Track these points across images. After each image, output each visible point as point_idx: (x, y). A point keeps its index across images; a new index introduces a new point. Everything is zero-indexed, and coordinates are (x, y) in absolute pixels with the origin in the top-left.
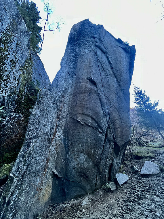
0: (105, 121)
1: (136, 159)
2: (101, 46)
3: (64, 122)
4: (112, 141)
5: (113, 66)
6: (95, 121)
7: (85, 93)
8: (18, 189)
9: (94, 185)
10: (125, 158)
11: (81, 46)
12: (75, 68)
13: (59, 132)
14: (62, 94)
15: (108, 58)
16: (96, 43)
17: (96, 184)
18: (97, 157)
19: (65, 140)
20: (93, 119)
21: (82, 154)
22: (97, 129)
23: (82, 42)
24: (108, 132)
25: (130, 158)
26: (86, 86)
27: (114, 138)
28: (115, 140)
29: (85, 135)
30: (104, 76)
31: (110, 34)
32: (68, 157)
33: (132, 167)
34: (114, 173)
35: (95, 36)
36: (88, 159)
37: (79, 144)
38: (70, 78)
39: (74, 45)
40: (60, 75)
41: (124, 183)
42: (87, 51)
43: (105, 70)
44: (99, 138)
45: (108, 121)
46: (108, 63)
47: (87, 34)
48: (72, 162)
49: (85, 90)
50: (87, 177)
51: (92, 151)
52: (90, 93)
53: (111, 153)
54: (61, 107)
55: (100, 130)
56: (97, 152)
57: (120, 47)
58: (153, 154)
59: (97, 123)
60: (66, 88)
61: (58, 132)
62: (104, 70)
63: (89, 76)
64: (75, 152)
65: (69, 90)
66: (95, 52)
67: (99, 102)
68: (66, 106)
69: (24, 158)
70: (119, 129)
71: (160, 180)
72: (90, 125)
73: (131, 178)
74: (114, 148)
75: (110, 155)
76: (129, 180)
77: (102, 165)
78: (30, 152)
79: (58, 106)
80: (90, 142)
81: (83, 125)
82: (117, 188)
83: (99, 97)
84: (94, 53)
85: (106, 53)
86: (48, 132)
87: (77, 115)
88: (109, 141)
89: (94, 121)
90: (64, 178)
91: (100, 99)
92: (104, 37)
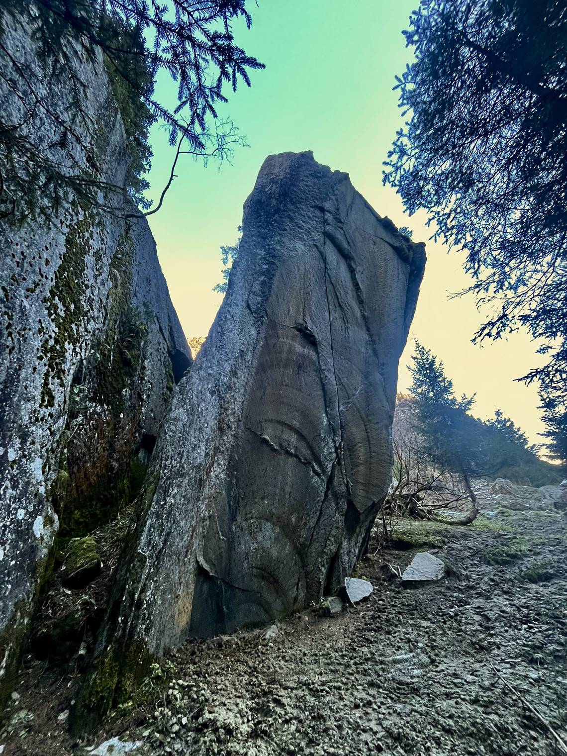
0: (331, 444)
1: (398, 550)
2: (339, 235)
3: (231, 439)
4: (343, 496)
5: (364, 296)
6: (308, 443)
7: (286, 366)
8: (154, 581)
9: (292, 601)
10: (371, 545)
11: (285, 230)
12: (266, 293)
13: (219, 465)
14: (233, 367)
15: (352, 271)
16: (327, 228)
17: (295, 599)
18: (304, 534)
19: (229, 486)
20: (301, 436)
21: (269, 524)
22: (310, 463)
23: (289, 217)
24: (336, 472)
25: (382, 545)
26: (291, 346)
27: (348, 490)
28: (349, 494)
29: (280, 478)
30: (338, 324)
31: (366, 203)
32: (234, 528)
33: (385, 568)
34: (338, 576)
35: (327, 205)
36: (281, 538)
37: (263, 498)
38: (252, 322)
39: (267, 222)
40: (229, 312)
41: (361, 601)
42: (300, 246)
43: (343, 306)
44: (313, 487)
45: (337, 445)
46: (352, 286)
47: (304, 197)
48: (242, 541)
49: (288, 359)
50: (276, 581)
51: (293, 520)
52: (299, 367)
53: (338, 528)
54: (228, 402)
55: (316, 467)
56: (305, 522)
57: (389, 243)
58: (438, 538)
59: (310, 447)
60: (242, 351)
61: (215, 465)
62: (340, 306)
63: (301, 321)
64: (252, 518)
65: (249, 357)
66: (321, 253)
67: (320, 392)
68: (239, 398)
69: (158, 519)
70: (361, 468)
71: (440, 592)
72: (292, 451)
73: (379, 591)
74: (346, 515)
75: (334, 532)
76: (374, 594)
77: (314, 554)
78: (169, 507)
79: (221, 398)
80: (290, 496)
81: (275, 450)
82: (344, 609)
83: (321, 379)
84: (317, 255)
85: (350, 258)
86: (200, 464)
87: (263, 424)
88: (336, 496)
89: (304, 444)
90: (222, 579)
91: (323, 385)
92: (348, 210)
